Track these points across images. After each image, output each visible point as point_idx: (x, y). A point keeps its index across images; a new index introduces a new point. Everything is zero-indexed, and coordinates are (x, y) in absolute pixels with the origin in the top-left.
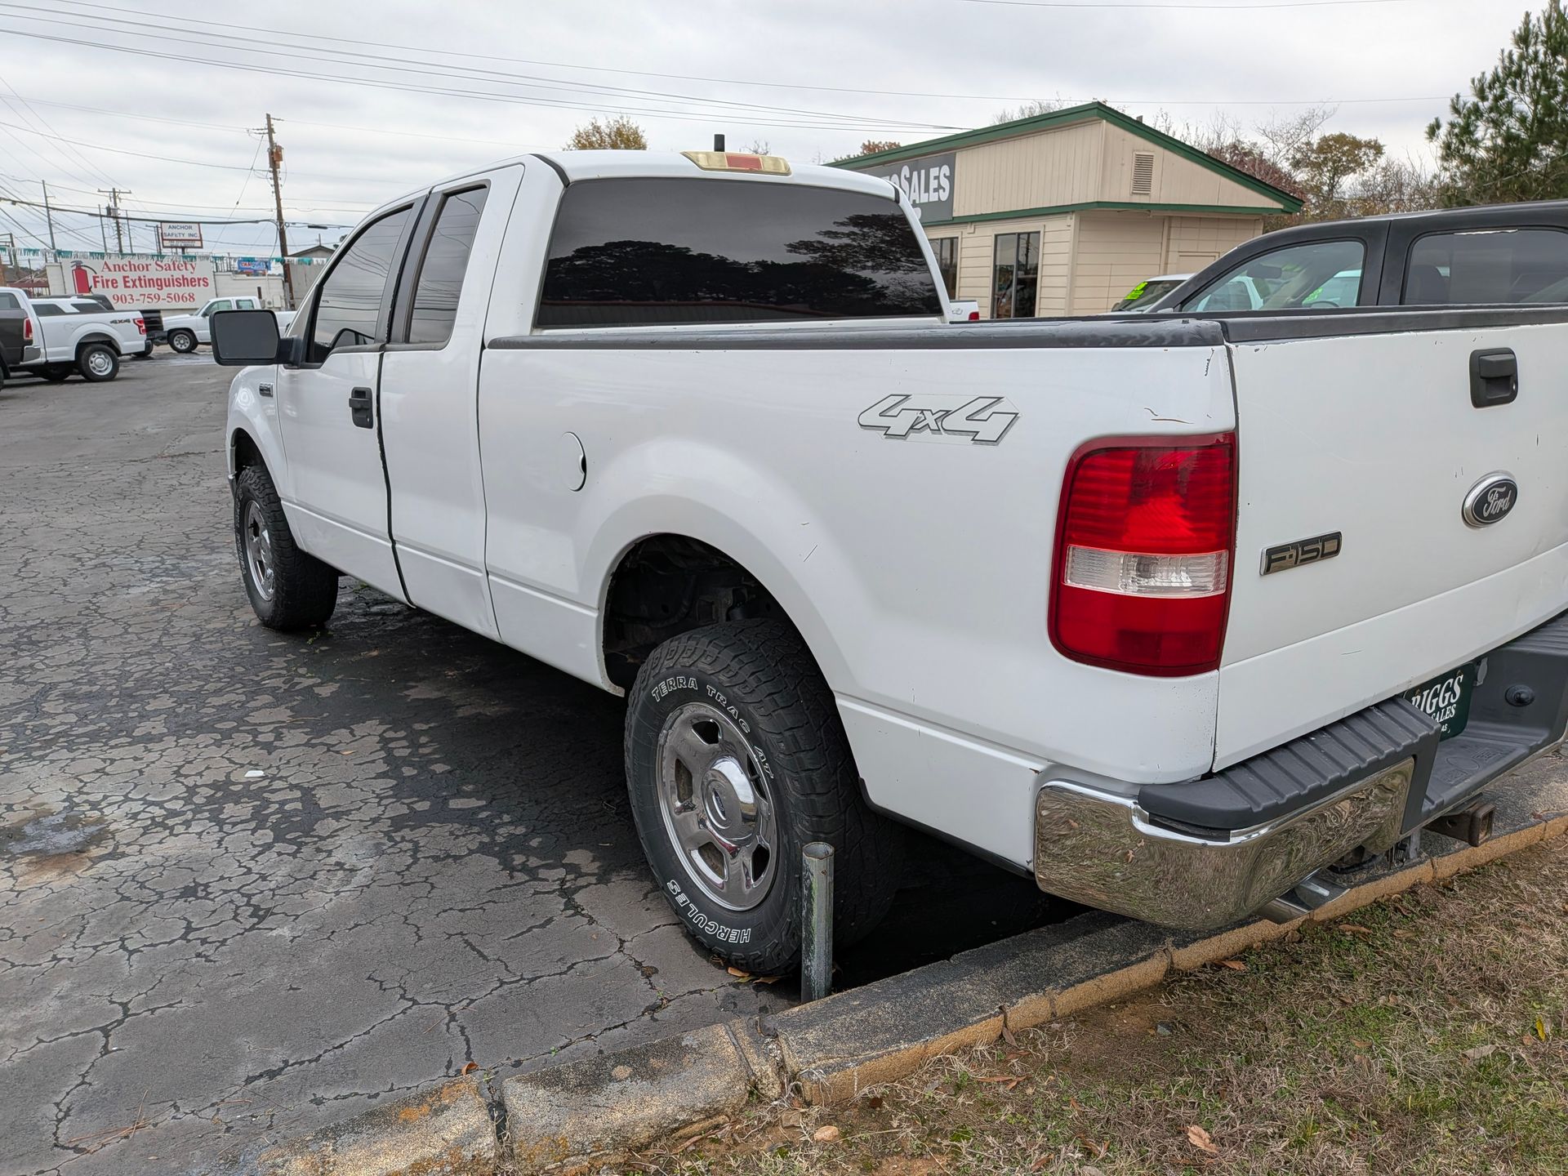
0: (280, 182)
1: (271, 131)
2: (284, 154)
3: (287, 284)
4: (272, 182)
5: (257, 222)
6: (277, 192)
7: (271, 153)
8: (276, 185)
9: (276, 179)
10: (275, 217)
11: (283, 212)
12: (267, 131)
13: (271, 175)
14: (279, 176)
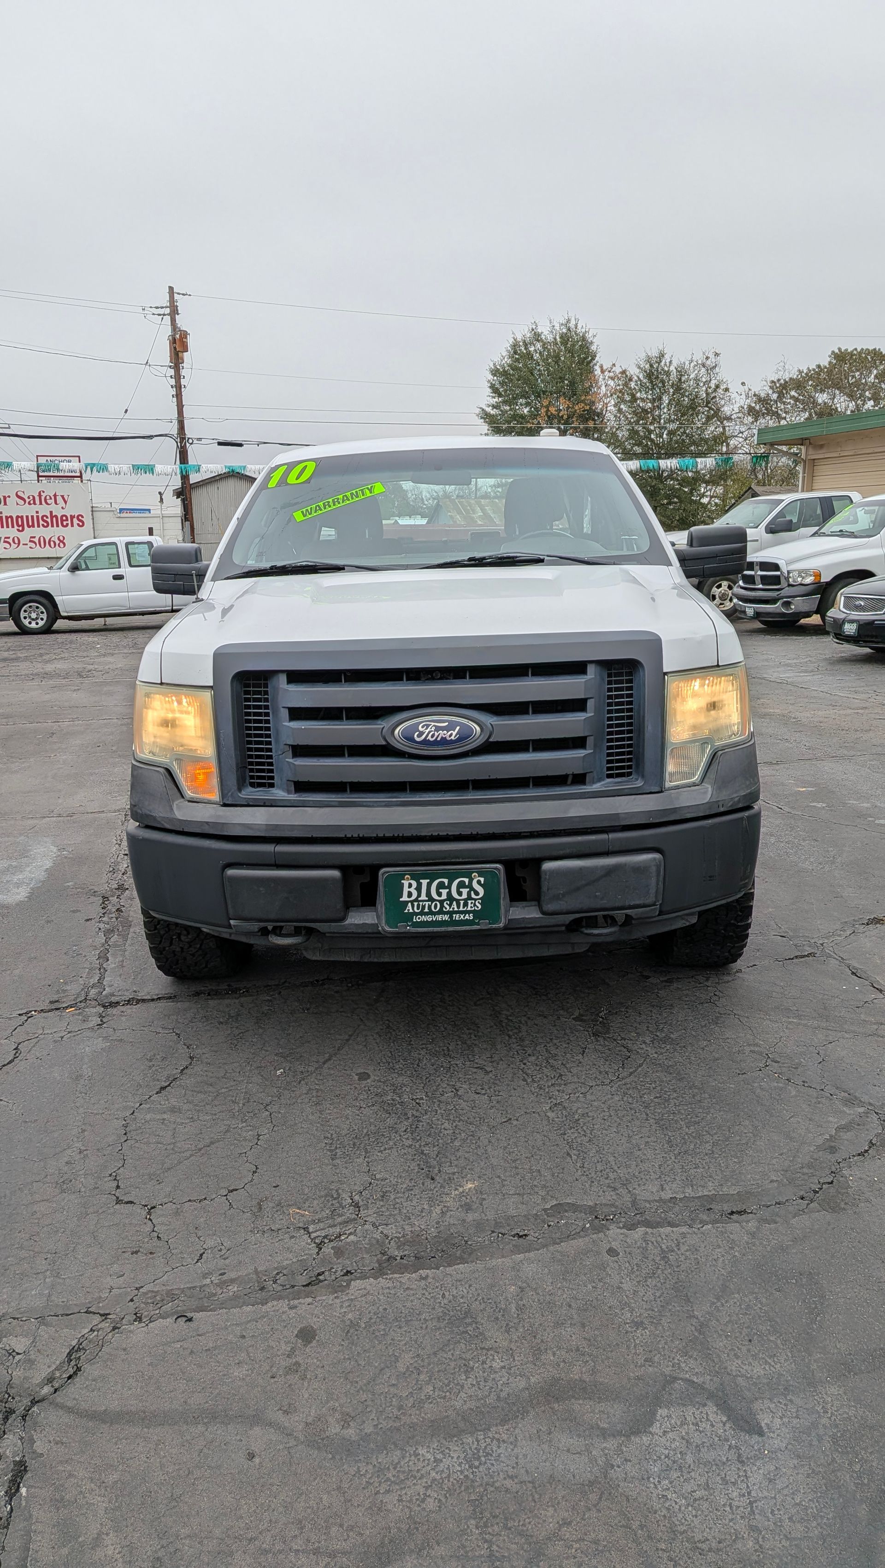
0: (183, 382)
1: (174, 311)
2: (191, 341)
3: (188, 524)
4: (173, 382)
5: (150, 437)
6: (179, 396)
7: (174, 341)
8: (178, 387)
9: (178, 377)
10: (175, 431)
11: (186, 423)
12: (168, 311)
13: (172, 372)
14: (183, 372)
